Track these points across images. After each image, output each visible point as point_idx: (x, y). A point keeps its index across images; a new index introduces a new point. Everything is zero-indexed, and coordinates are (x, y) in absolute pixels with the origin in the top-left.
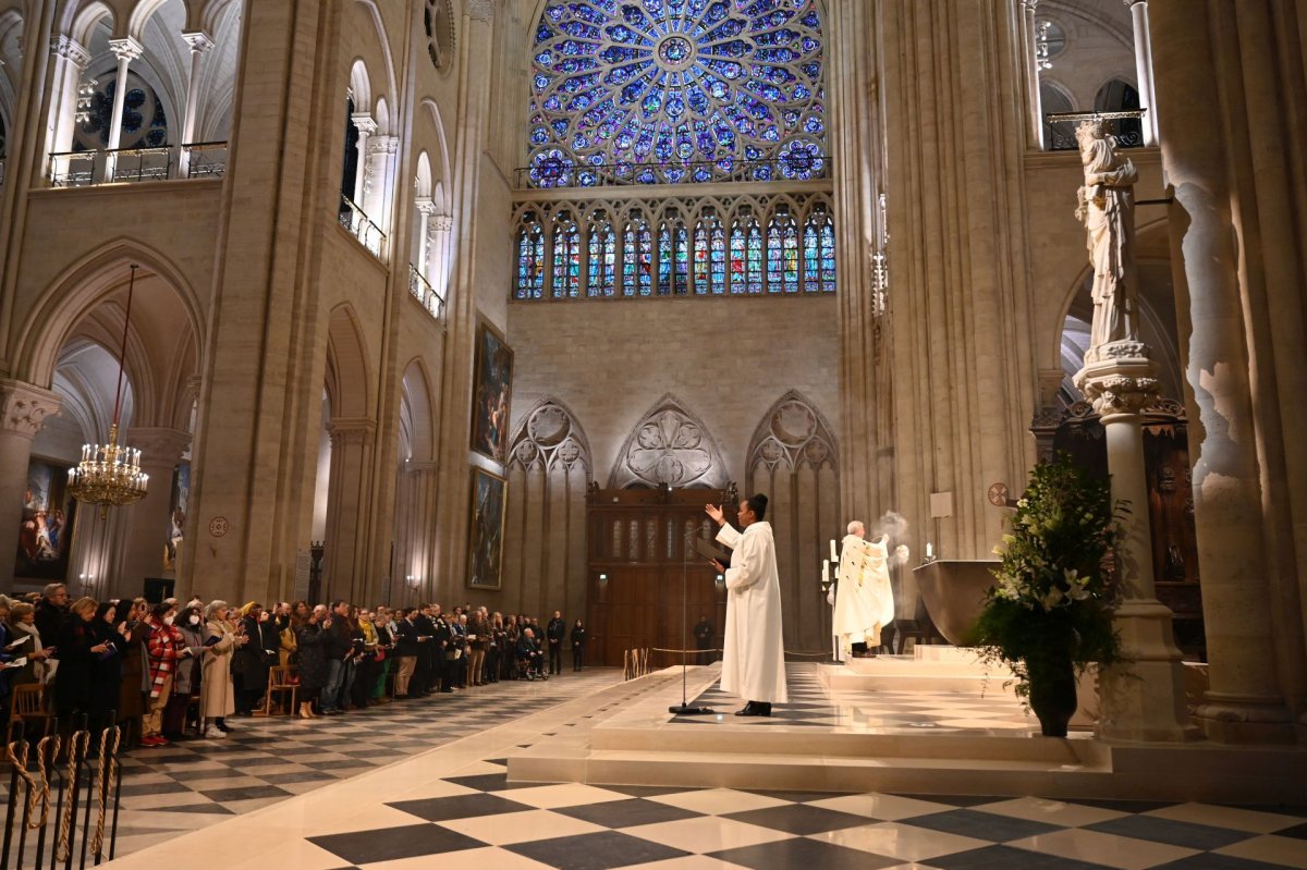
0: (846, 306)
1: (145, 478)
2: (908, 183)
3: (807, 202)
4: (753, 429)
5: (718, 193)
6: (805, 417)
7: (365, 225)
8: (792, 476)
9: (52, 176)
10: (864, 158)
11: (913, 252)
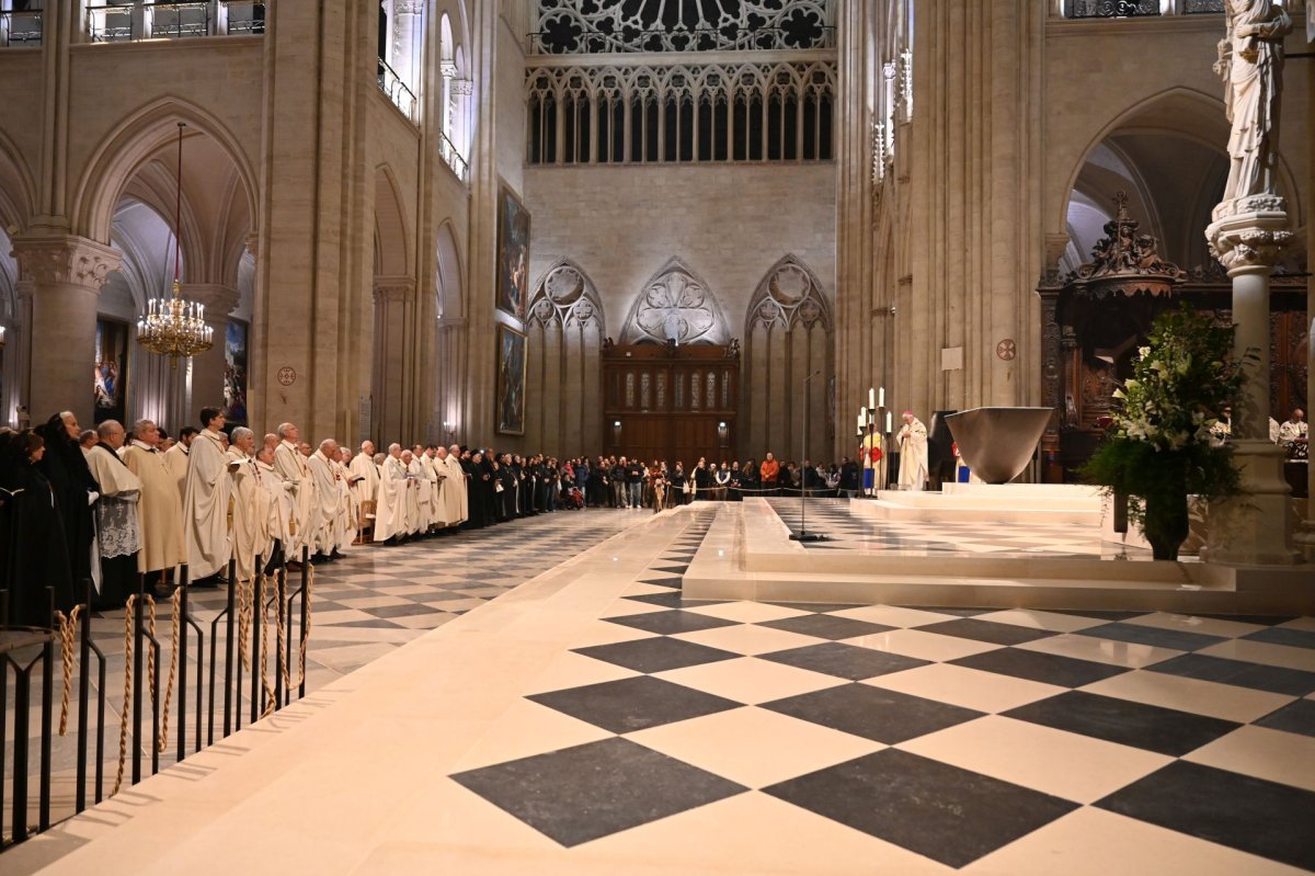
0: (847, 174)
1: (211, 330)
2: (933, 50)
3: (808, 72)
4: (752, 290)
5: (723, 62)
6: (800, 279)
7: (397, 86)
8: (787, 333)
9: (91, 31)
10: (870, 27)
11: (935, 120)
